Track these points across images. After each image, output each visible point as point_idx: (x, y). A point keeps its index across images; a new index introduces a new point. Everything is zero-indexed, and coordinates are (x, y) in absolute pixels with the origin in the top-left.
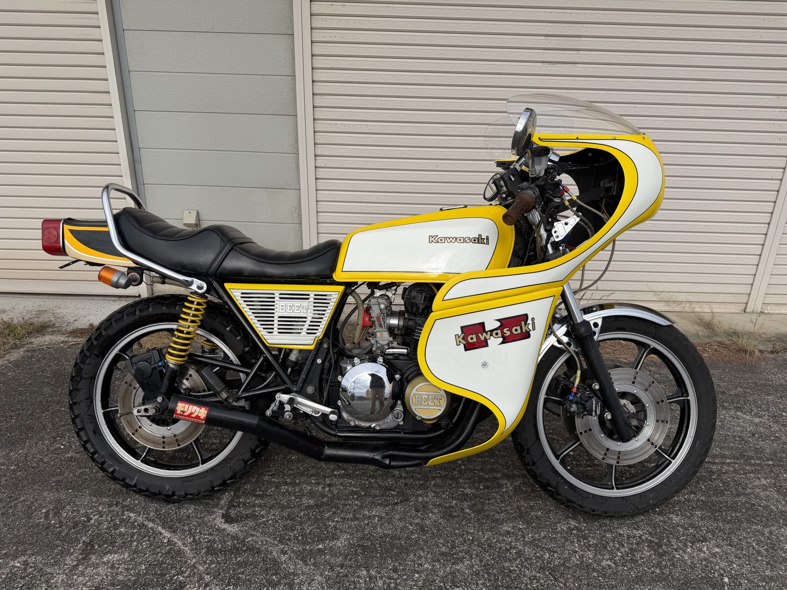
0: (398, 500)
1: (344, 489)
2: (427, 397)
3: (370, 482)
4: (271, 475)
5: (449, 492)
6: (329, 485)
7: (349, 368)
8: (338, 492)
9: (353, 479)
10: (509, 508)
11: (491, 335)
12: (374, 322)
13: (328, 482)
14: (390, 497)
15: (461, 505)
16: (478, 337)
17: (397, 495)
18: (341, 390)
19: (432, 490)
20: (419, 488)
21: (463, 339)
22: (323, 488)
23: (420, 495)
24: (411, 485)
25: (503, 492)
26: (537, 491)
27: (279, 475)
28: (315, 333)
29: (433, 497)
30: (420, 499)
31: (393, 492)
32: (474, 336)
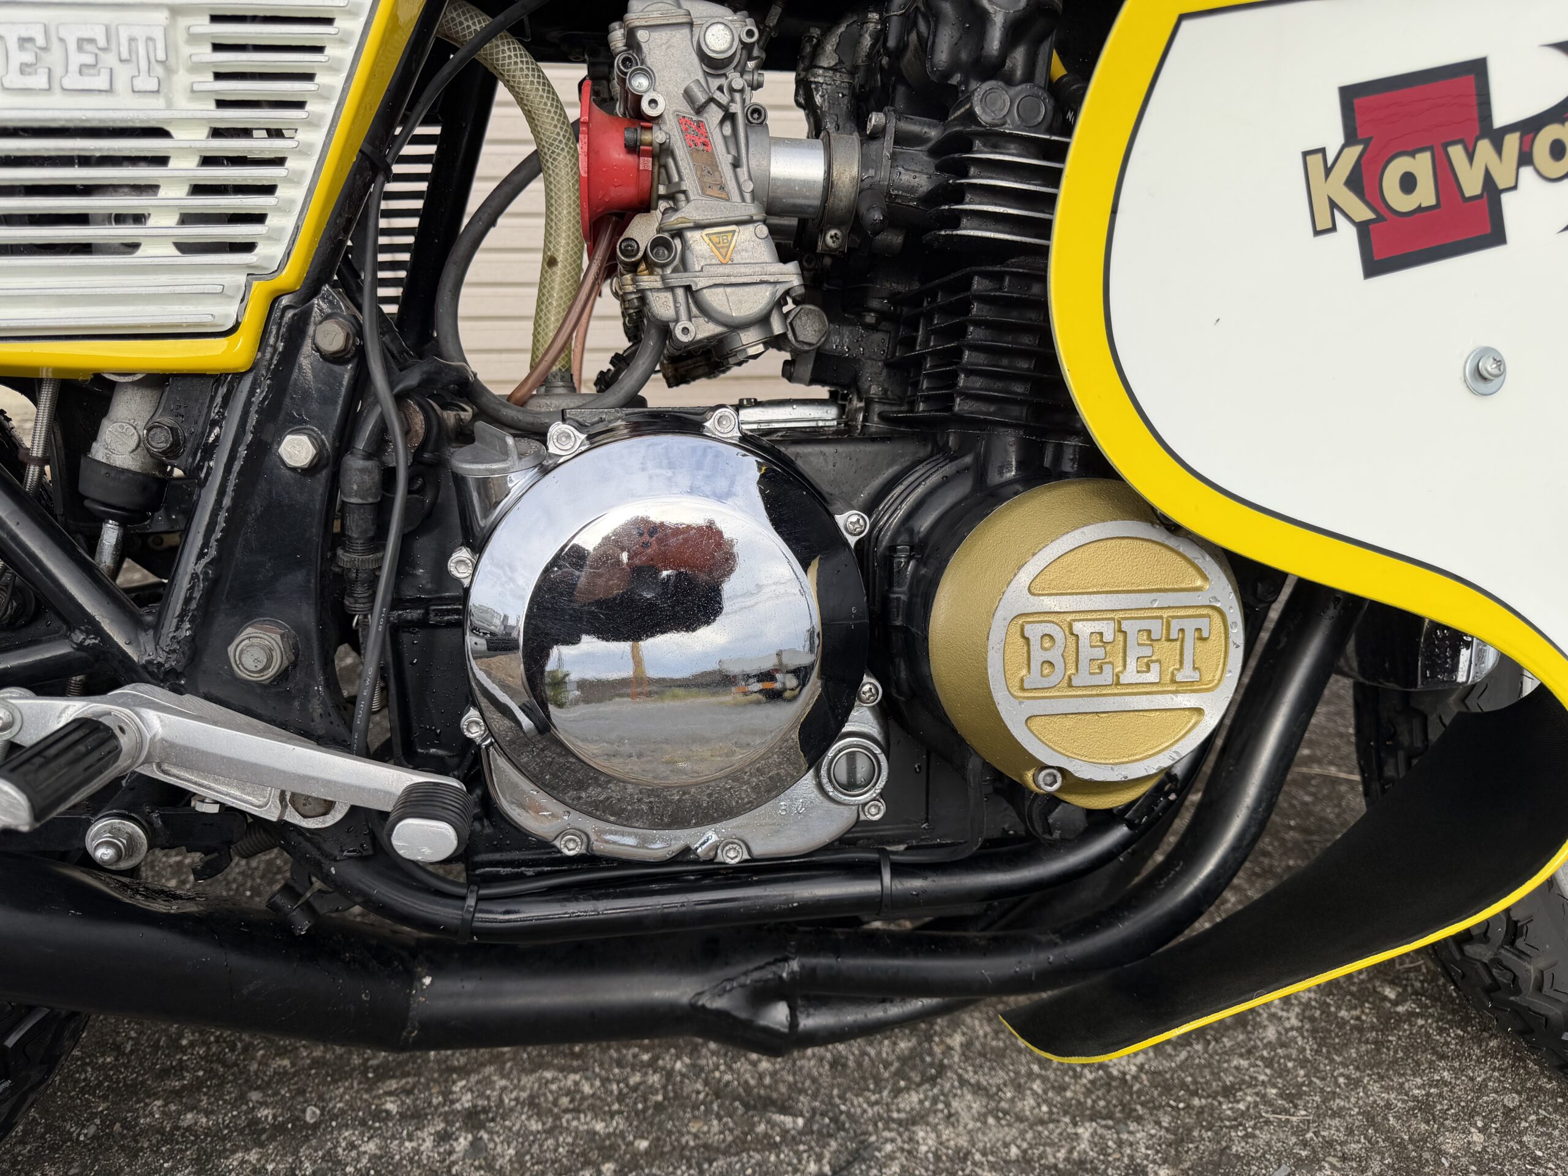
0: (819, 1159)
1: (549, 1132)
2: (1108, 630)
3: (669, 1074)
4: (177, 1094)
5: (1045, 1080)
6: (473, 1119)
7: (518, 481)
8: (519, 1155)
9: (583, 1069)
10: (1334, 1129)
11: (1525, 158)
12: (663, 152)
13: (466, 1101)
14: (775, 1147)
15: (1120, 1144)
16: (1445, 174)
17: (807, 1130)
18: (473, 642)
19: (963, 1082)
20: (899, 1074)
21: (1354, 182)
22: (443, 1137)
23: (916, 1119)
24: (859, 1065)
25: (1269, 1045)
26: (1400, 1019)
27: (221, 1086)
28: (248, 247)
29: (982, 1118)
30: (926, 1140)
31: (788, 1120)
32: (1421, 165)
